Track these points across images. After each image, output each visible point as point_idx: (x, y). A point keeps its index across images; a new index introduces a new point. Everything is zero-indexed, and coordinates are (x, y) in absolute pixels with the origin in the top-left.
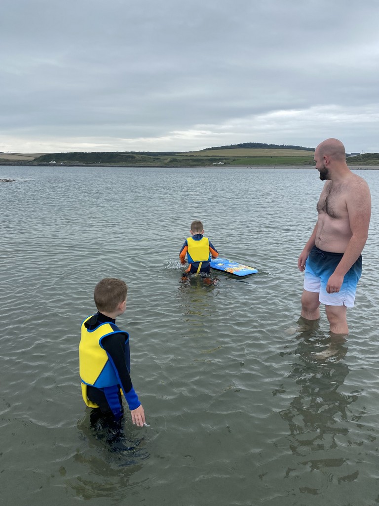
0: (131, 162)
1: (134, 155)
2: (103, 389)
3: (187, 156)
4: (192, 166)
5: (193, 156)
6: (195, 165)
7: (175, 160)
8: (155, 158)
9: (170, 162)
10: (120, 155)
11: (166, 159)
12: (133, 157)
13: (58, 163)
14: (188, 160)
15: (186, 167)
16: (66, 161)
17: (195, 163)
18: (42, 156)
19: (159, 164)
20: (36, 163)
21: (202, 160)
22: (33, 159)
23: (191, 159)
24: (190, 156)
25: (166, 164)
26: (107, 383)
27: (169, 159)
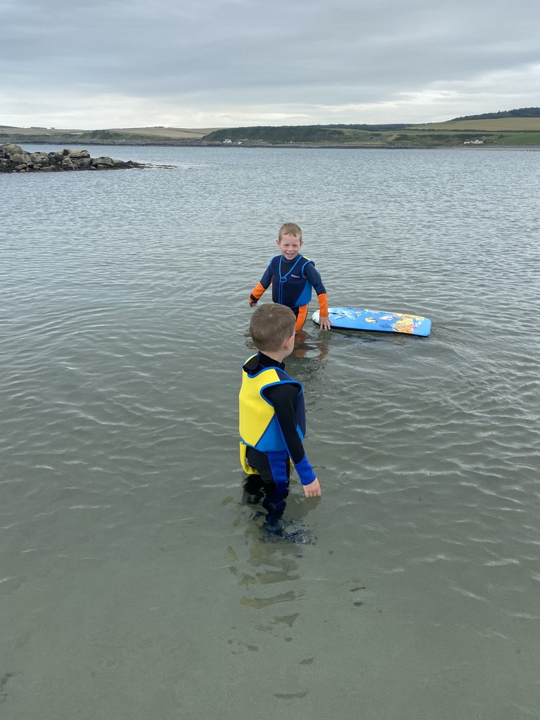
0: (338, 140)
1: (343, 130)
2: (267, 452)
3: (424, 130)
4: (430, 147)
5: (434, 130)
6: (436, 145)
7: (404, 137)
8: (373, 135)
9: (397, 139)
10: (321, 130)
11: (391, 136)
12: (340, 133)
13: (235, 143)
14: (425, 136)
15: (420, 148)
16: (245, 140)
17: (436, 142)
18: (213, 133)
19: (379, 143)
20: (205, 142)
21: (447, 136)
22: (202, 136)
23: (430, 136)
24: (429, 130)
25: (390, 143)
26: (271, 446)
27: (395, 135)
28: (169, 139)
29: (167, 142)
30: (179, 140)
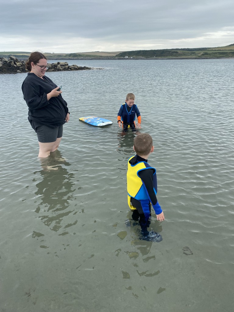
0: (175, 56)
1: (178, 51)
2: (140, 200)
3: (215, 50)
4: (218, 58)
5: (220, 50)
6: (221, 57)
7: (206, 54)
8: (192, 53)
9: (203, 55)
10: (168, 51)
11: (200, 53)
12: (177, 52)
13: (130, 58)
14: (216, 53)
15: (213, 58)
16: (134, 56)
17: (221, 55)
18: (120, 53)
19: (194, 57)
20: (117, 58)
21: (227, 53)
22: (115, 55)
23: (218, 53)
24: (218, 50)
25: (199, 57)
26: (142, 197)
27: (202, 53)
28: (101, 56)
29: (101, 58)
30: (106, 57)
